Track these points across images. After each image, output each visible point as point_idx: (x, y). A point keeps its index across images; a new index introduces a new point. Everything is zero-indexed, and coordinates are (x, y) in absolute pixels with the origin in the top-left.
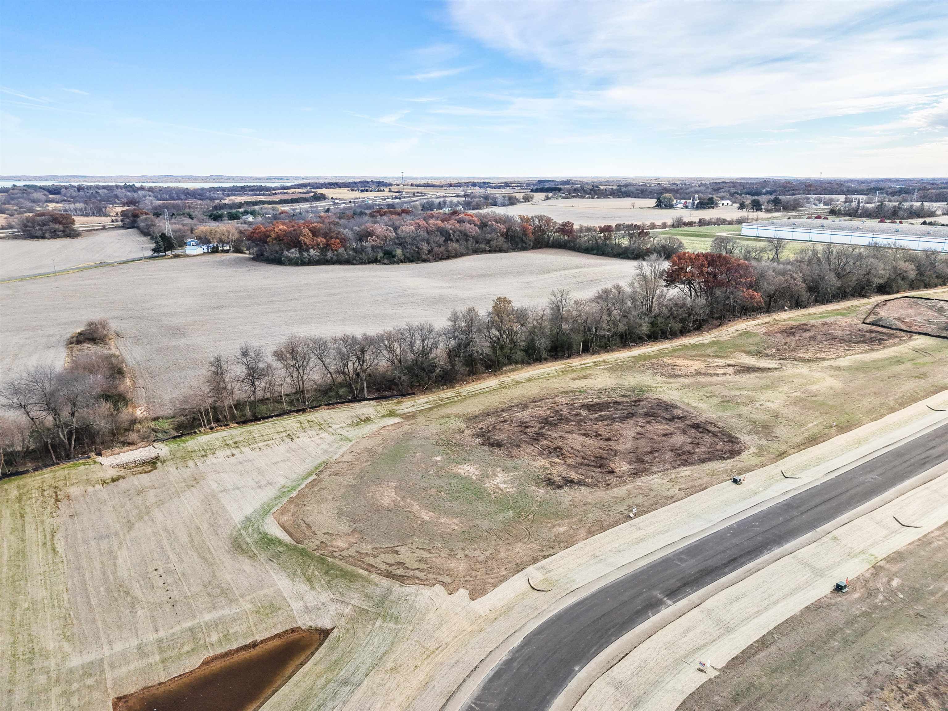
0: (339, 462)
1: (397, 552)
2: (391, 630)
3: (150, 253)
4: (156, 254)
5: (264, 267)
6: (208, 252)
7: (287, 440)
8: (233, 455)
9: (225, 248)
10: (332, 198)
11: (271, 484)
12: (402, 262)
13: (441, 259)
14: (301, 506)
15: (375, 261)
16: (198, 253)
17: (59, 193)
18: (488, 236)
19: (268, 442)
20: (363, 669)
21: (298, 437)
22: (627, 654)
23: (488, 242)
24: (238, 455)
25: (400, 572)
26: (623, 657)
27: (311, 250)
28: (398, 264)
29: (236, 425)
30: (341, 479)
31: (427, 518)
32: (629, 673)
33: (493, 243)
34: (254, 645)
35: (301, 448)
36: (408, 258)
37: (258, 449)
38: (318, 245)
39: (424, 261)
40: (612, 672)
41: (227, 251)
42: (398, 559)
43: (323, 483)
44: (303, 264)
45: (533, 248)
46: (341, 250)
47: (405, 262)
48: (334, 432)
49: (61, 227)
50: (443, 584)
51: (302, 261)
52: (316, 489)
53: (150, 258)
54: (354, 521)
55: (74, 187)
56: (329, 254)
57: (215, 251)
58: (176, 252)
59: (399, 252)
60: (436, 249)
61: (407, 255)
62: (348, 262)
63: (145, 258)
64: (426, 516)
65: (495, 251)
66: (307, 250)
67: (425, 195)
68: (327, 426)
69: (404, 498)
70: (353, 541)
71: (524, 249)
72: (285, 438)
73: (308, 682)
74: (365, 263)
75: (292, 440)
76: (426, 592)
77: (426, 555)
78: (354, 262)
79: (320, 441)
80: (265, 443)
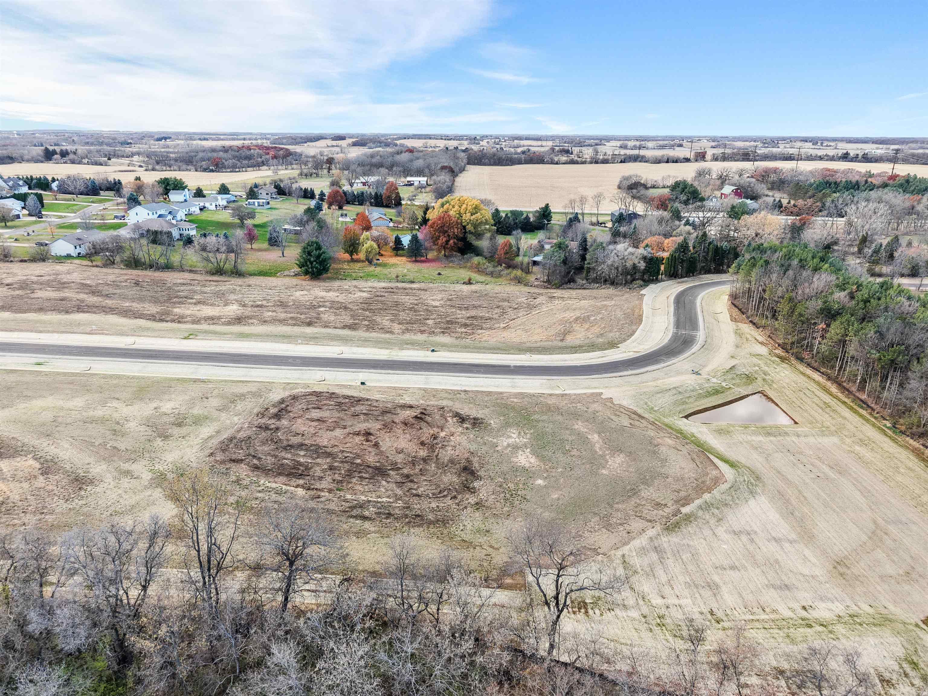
0: (650, 521)
1: (631, 424)
2: (651, 402)
7: (720, 614)
8: (804, 608)
11: (734, 532)
14: (700, 481)
19: (751, 617)
20: (671, 393)
21: (702, 613)
24: (797, 606)
25: (633, 416)
30: (655, 496)
31: (596, 436)
35: (696, 586)
37: (767, 610)
42: (631, 421)
43: (675, 498)
48: (641, 602)
50: (612, 403)
52: (683, 494)
54: (654, 452)
64: (595, 437)
68: (649, 619)
69: (603, 456)
70: (659, 440)
72: (725, 618)
73: (697, 403)
75: (712, 613)
76: (625, 403)
77: (613, 417)
79: (667, 590)
80: (757, 617)
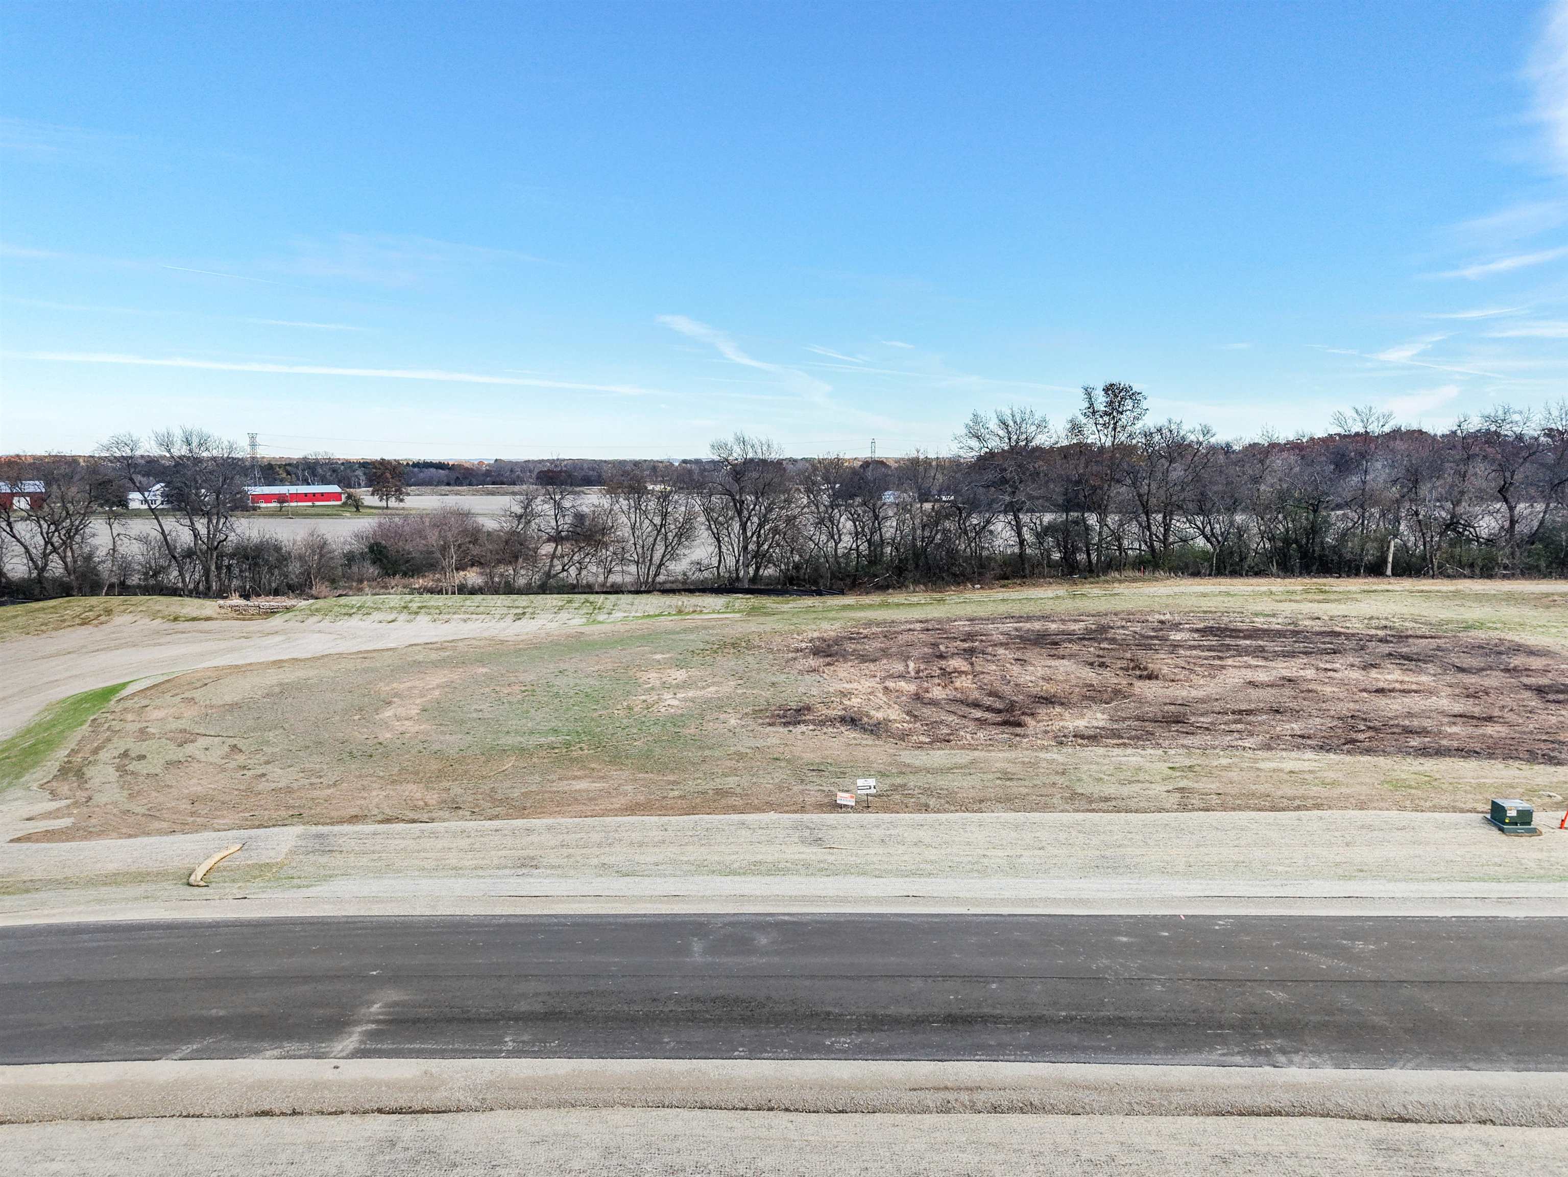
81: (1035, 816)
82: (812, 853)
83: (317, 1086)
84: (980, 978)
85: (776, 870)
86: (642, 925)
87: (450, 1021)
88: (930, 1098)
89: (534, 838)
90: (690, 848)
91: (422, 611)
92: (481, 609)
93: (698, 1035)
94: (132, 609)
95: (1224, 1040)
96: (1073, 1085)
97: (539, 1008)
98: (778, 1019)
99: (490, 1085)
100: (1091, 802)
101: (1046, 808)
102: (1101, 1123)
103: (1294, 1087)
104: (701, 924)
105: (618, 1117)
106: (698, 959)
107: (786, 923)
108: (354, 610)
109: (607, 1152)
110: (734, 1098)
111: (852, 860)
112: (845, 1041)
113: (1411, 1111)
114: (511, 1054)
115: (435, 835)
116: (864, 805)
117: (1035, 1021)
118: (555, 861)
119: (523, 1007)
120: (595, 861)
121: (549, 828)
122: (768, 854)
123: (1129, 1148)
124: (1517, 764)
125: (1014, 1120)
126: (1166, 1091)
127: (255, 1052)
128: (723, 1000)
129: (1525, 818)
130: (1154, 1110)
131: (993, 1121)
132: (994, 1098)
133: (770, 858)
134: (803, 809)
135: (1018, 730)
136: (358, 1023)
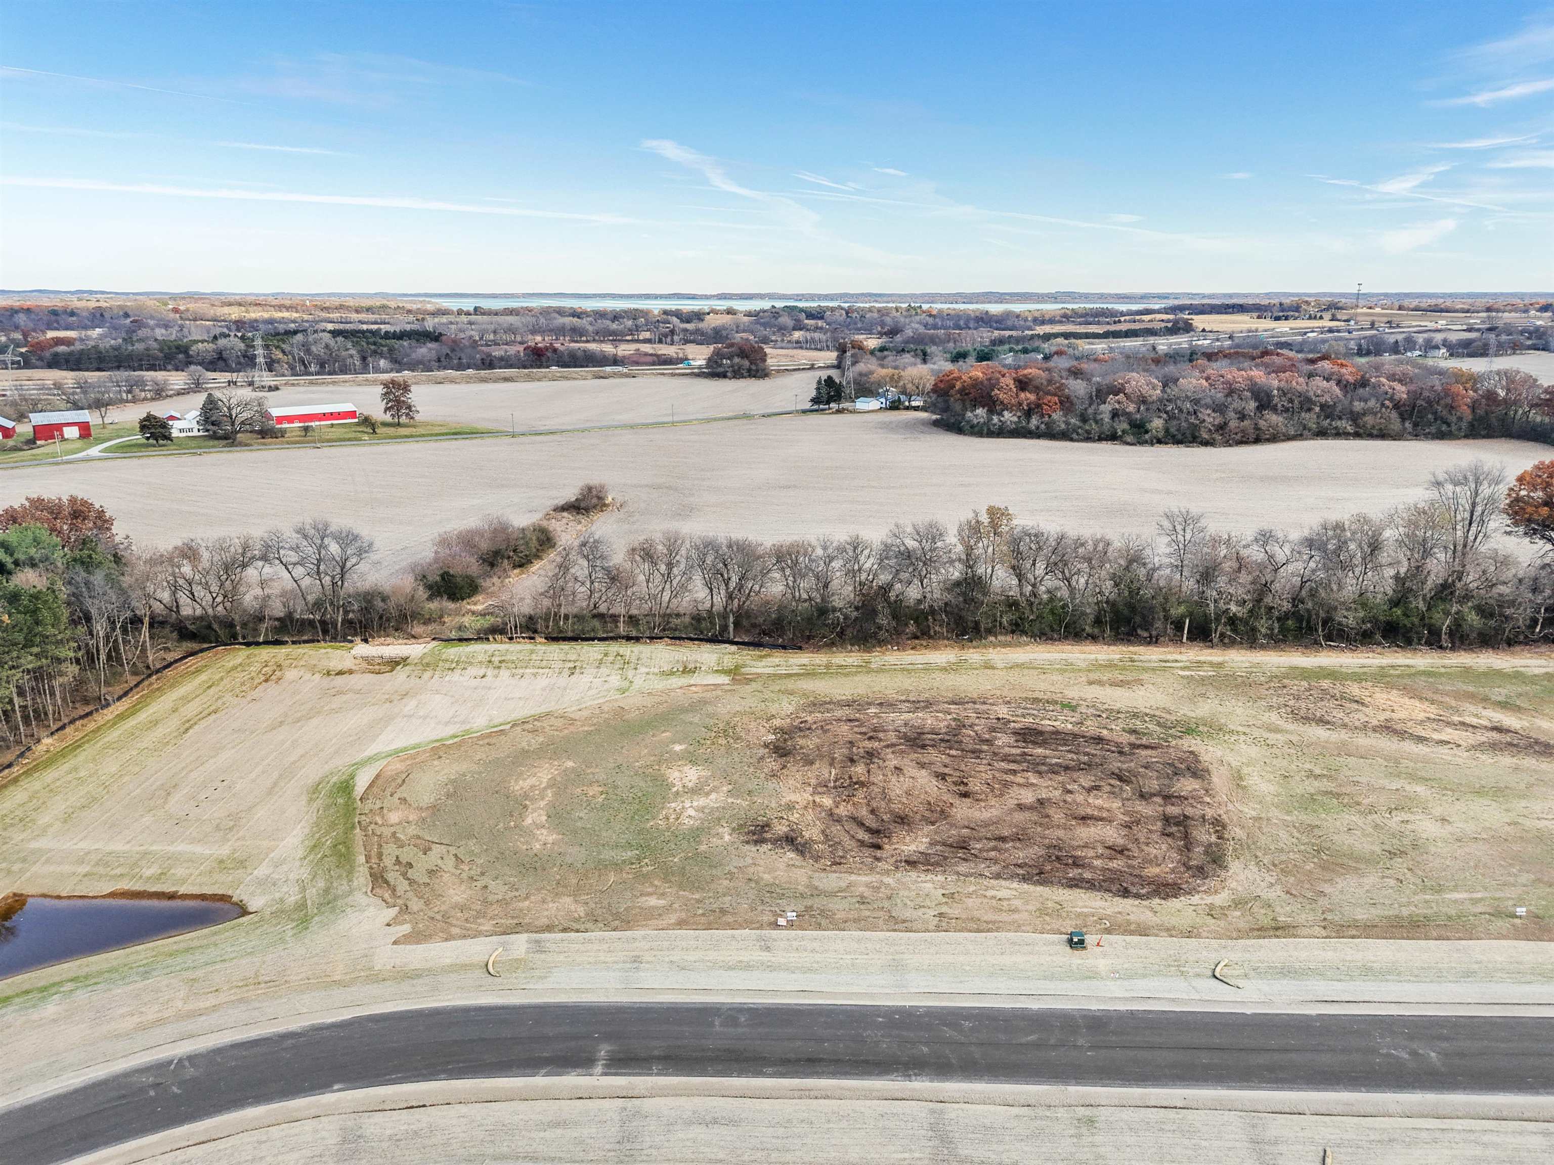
1: (427, 851)
3: (808, 406)
4: (816, 407)
5: (942, 437)
6: (886, 409)
9: (914, 404)
10: (1204, 330)
12: (1159, 442)
13: (1243, 441)
15: (1113, 437)
16: (871, 408)
17: (822, 318)
18: (1358, 406)
22: (424, 1106)
23: (1355, 418)
26: (412, 1107)
27: (1006, 413)
28: (1152, 444)
29: (543, 640)
30: (528, 738)
32: (388, 1132)
33: (1369, 420)
34: (172, 896)
36: (1174, 436)
38: (1020, 404)
39: (1206, 443)
40: (369, 1117)
41: (916, 409)
42: (416, 858)
44: (991, 434)
45: (1466, 437)
46: (1057, 416)
47: (1166, 443)
49: (746, 363)
50: (404, 909)
51: (989, 429)
53: (804, 412)
54: (452, 795)
55: (842, 309)
56: (1034, 421)
57: (895, 406)
58: (845, 405)
59: (1157, 424)
60: (1233, 424)
61: (1173, 430)
62: (1064, 436)
63: (797, 411)
65: (1371, 436)
66: (1000, 414)
67: (1398, 326)
69: (550, 787)
70: (413, 818)
71: (1441, 436)
73: (141, 956)
74: (1094, 441)
76: (373, 911)
78: (1075, 436)
81: (868, 934)
82: (765, 956)
83: (594, 1087)
84: (822, 1040)
85: (748, 967)
86: (695, 1009)
87: (631, 1059)
88: (797, 1094)
89: (637, 944)
90: (710, 952)
91: (503, 665)
92: (544, 663)
93: (720, 1067)
94: (295, 663)
95: (897, 1070)
96: (842, 1088)
97: (662, 1054)
98: (747, 1060)
99: (652, 1088)
100: (896, 923)
101: (875, 928)
102: (848, 1102)
103: (914, 1090)
104: (719, 1009)
105: (696, 1100)
106: (718, 1029)
107: (751, 1009)
108: (454, 665)
109: (694, 1113)
110: (733, 1093)
111: (782, 960)
112: (770, 1070)
113: (946, 1099)
114: (658, 1075)
115: (590, 941)
116: (791, 925)
117: (837, 1061)
118: (650, 959)
119: (656, 1053)
120: (667, 959)
121: (644, 938)
122: (745, 956)
123: (854, 1111)
124: (1107, 896)
125: (822, 1101)
126: (871, 1090)
127: (568, 1073)
128: (728, 1050)
129: (1081, 942)
130: (866, 1098)
131: (815, 1102)
132: (816, 1093)
133: (745, 959)
134: (761, 927)
135: (878, 853)
136: (598, 1060)
